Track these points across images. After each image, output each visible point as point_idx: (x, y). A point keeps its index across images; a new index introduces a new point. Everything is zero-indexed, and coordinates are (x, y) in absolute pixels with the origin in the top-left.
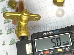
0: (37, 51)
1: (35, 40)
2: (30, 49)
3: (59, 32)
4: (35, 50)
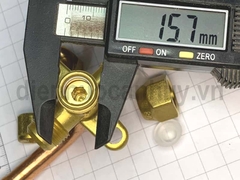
0: (117, 38)
1: (121, 2)
2: (68, 21)
4: (112, 34)
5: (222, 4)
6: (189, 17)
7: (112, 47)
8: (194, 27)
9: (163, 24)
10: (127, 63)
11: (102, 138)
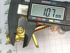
0: (31, 15)
1: (33, 4)
3: (56, 4)
4: (29, 14)
5: (63, 6)
6: (53, 9)
7: (29, 17)
8: (54, 12)
9: (45, 11)
10: (34, 22)
11: (25, 44)
